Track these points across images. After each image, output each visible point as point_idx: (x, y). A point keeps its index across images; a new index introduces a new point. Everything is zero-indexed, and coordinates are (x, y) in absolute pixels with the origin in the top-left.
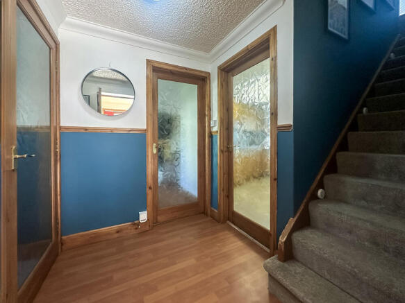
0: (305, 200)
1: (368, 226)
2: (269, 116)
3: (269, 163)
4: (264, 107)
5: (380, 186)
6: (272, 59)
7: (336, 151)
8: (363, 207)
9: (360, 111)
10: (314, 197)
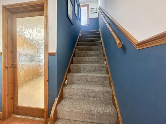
0: (61, 87)
1: (82, 91)
2: (43, 47)
3: (43, 72)
4: (40, 42)
5: (83, 75)
6: (46, 16)
7: (70, 64)
8: (79, 84)
9: (75, 50)
10: (64, 84)
